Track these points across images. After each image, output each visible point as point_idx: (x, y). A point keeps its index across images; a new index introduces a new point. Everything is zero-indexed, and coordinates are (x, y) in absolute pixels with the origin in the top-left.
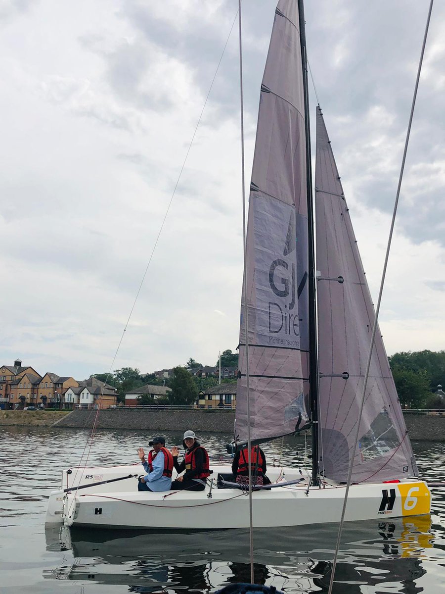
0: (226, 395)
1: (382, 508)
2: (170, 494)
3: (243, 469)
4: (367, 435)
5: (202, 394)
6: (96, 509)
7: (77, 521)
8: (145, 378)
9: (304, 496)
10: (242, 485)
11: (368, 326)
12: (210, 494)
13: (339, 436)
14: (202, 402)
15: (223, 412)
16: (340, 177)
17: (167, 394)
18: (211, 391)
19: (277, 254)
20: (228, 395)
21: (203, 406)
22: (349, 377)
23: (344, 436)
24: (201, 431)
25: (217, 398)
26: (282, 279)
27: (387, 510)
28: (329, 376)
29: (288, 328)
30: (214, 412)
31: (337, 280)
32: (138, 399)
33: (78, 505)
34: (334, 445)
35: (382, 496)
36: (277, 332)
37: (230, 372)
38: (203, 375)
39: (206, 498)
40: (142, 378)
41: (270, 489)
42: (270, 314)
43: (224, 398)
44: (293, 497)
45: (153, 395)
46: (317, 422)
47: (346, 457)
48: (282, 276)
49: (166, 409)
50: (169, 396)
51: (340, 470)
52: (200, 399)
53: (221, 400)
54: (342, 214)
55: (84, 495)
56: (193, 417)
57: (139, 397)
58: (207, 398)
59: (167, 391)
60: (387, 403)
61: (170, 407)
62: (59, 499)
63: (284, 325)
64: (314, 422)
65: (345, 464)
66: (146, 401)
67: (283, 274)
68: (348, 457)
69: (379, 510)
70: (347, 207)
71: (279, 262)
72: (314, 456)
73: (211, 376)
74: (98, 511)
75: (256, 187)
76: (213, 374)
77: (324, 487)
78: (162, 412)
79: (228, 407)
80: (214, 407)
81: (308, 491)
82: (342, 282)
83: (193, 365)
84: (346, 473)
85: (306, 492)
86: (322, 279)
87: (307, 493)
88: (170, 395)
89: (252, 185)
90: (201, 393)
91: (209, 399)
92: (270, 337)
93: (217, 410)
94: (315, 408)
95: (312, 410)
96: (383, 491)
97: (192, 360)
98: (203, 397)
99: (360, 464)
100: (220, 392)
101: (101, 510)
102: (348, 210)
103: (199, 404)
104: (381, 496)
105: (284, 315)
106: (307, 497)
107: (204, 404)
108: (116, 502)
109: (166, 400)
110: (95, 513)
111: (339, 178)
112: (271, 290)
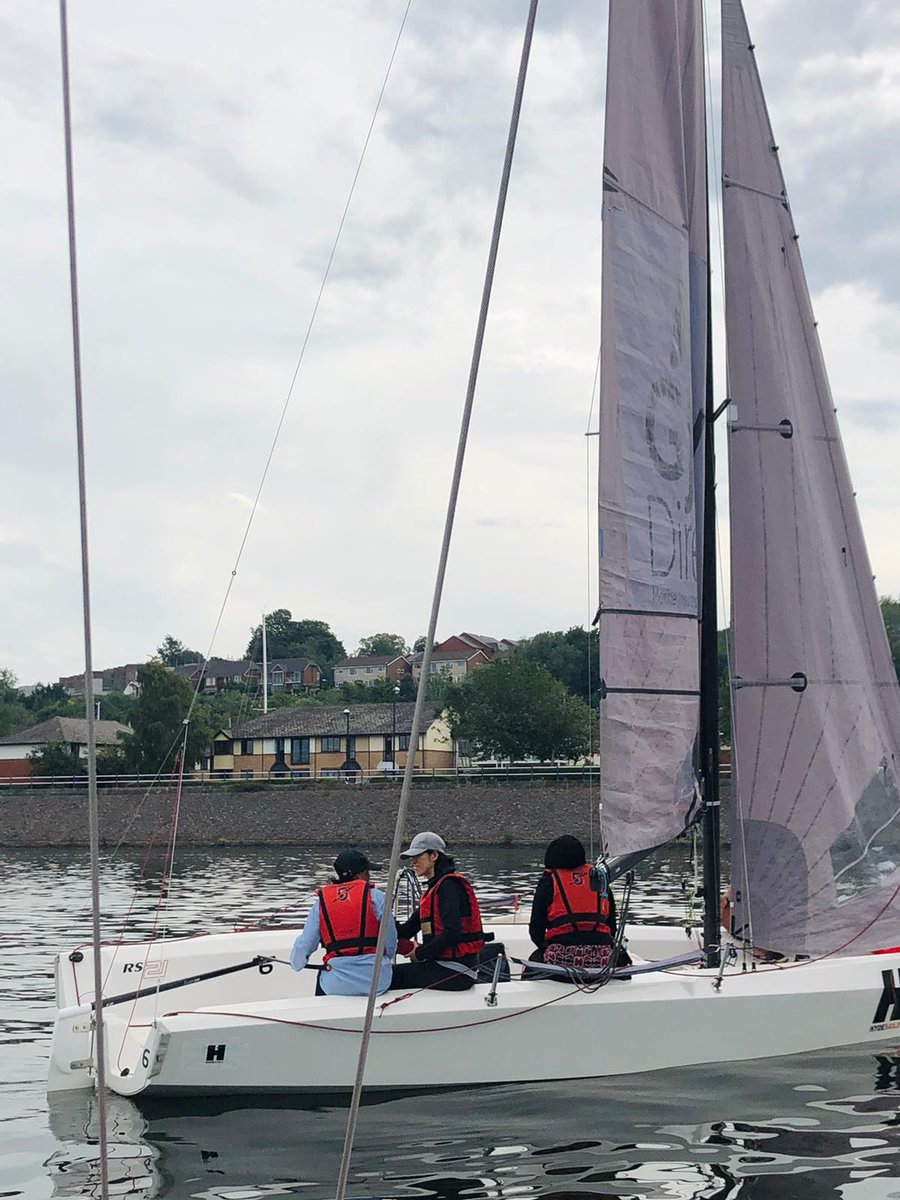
0: (293, 739)
1: (880, 1016)
2: (397, 1000)
3: (563, 928)
4: (848, 833)
5: (225, 739)
6: (211, 1049)
7: (163, 1080)
8: (33, 698)
9: (711, 993)
10: (570, 970)
11: (844, 550)
12: (493, 995)
13: (784, 837)
14: (224, 762)
15: (289, 789)
16: (777, 145)
17: (120, 742)
18: (249, 728)
19: (658, 366)
20: (301, 740)
21: (225, 773)
22: (808, 685)
23: (796, 838)
24: (229, 845)
25: (270, 748)
26: (670, 431)
27: (892, 1019)
28: (757, 684)
29: (684, 563)
30: (262, 789)
31: (777, 430)
32: (33, 761)
33: (165, 1040)
34: (772, 861)
35: (883, 987)
36: (665, 574)
37: (289, 674)
38: (208, 683)
39: (484, 1006)
40: (23, 699)
41: (630, 978)
42: (651, 527)
43: (287, 749)
44: (687, 996)
45: (75, 746)
46: (716, 803)
47: (803, 891)
48: (670, 425)
49: (120, 785)
50: (126, 747)
51: (788, 924)
52: (217, 754)
53: (280, 754)
54: (783, 250)
55: (175, 1014)
56: (204, 807)
57: (34, 752)
58: (237, 749)
59: (120, 735)
60: (889, 749)
61: (130, 779)
62: (81, 1029)
63: (677, 555)
64: (709, 804)
65: (799, 909)
66: (59, 764)
67: (671, 419)
68: (806, 889)
69: (874, 1022)
70: (794, 229)
71: (663, 388)
72: (710, 892)
73: (232, 686)
74: (216, 1053)
75: (614, 181)
76: (238, 680)
77: (754, 967)
78: (109, 793)
79: (301, 775)
80: (261, 774)
81: (720, 980)
82: (788, 436)
83: (176, 656)
84: (802, 930)
85: (716, 981)
86: (741, 428)
87: (718, 985)
88: (129, 745)
89: (606, 175)
90: (221, 738)
91: (244, 751)
92: (653, 587)
93: (273, 782)
94: (710, 768)
95: (704, 774)
96: (883, 972)
97: (172, 642)
98: (225, 748)
99: (833, 908)
100: (277, 732)
101: (222, 1048)
102: (796, 237)
103: (215, 768)
104: (880, 985)
105: (677, 529)
106: (718, 996)
107: (232, 768)
108: (264, 1025)
109: (116, 759)
110: (208, 1059)
111: (775, 149)
112: (651, 462)
